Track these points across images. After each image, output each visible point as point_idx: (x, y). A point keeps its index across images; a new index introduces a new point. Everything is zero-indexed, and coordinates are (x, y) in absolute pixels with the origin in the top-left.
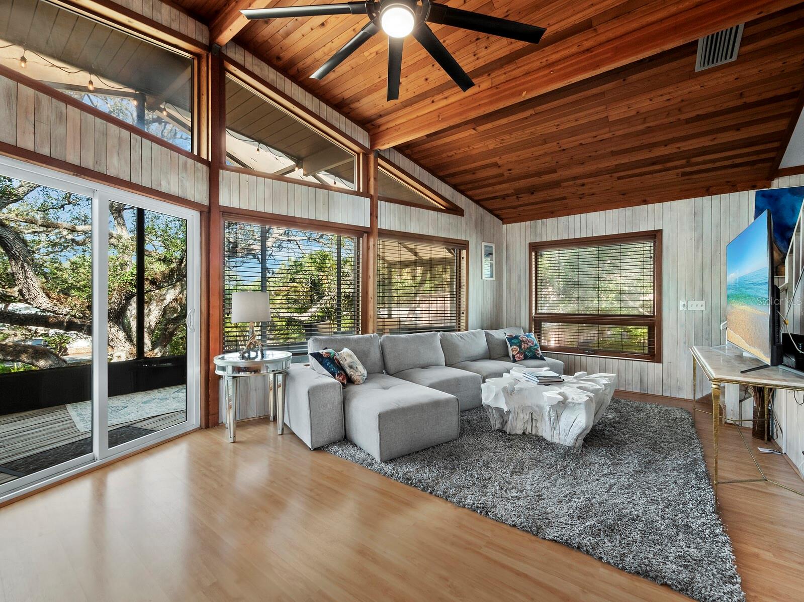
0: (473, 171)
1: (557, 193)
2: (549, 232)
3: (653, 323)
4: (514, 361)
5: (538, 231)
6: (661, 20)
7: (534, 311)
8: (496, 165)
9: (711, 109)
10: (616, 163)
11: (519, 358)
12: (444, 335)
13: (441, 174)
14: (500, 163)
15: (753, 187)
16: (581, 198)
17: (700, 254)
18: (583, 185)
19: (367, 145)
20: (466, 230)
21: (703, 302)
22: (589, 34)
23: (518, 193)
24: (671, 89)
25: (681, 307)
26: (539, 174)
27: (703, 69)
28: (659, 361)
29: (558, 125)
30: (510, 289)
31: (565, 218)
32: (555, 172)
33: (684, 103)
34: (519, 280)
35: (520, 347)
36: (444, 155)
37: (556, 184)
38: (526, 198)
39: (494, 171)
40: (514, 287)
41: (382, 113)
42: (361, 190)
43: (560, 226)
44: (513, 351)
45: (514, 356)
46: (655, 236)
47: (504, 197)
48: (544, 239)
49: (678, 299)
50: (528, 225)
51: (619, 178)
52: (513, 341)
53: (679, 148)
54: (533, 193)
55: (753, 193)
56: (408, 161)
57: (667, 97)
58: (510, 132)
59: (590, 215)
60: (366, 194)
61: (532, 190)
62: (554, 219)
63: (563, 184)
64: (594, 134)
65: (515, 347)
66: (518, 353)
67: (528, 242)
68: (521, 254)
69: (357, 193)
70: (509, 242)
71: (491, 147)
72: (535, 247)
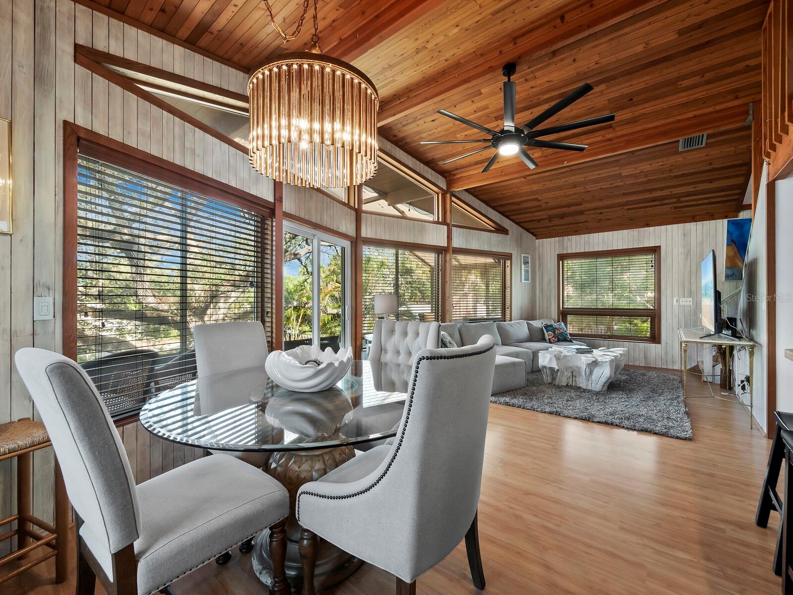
0: (518, 204)
1: (581, 218)
2: (574, 246)
3: (654, 316)
4: (550, 343)
5: (565, 245)
6: (656, 127)
7: (561, 307)
8: (537, 200)
9: (692, 171)
10: (626, 200)
11: (554, 341)
12: (499, 323)
13: (493, 205)
14: (540, 198)
15: (726, 217)
16: (599, 222)
17: (689, 264)
18: (601, 213)
19: (445, 188)
20: (510, 245)
21: (691, 299)
22: (610, 130)
23: (550, 218)
24: (664, 159)
25: (675, 303)
26: (569, 206)
27: (682, 150)
28: (659, 342)
29: (586, 177)
30: (542, 290)
31: (586, 236)
32: (580, 204)
33: (673, 167)
34: (549, 282)
35: (554, 332)
36: (499, 193)
37: (581, 213)
38: (557, 222)
39: (535, 203)
40: (545, 287)
41: (458, 168)
42: (440, 220)
43: (582, 241)
44: (549, 336)
45: (549, 339)
46: (655, 250)
47: (539, 221)
48: (569, 252)
49: (672, 297)
50: (557, 241)
51: (628, 209)
52: (549, 328)
53: (671, 192)
54: (562, 218)
55: (726, 221)
56: (471, 196)
57: (661, 164)
58: (550, 181)
59: (606, 234)
60: (444, 222)
61: (562, 216)
62: (578, 237)
63: (586, 213)
64: (610, 182)
65: (550, 332)
66: (553, 337)
67: (556, 253)
68: (551, 263)
69: (438, 223)
70: (541, 252)
71: (535, 189)
72: (562, 257)
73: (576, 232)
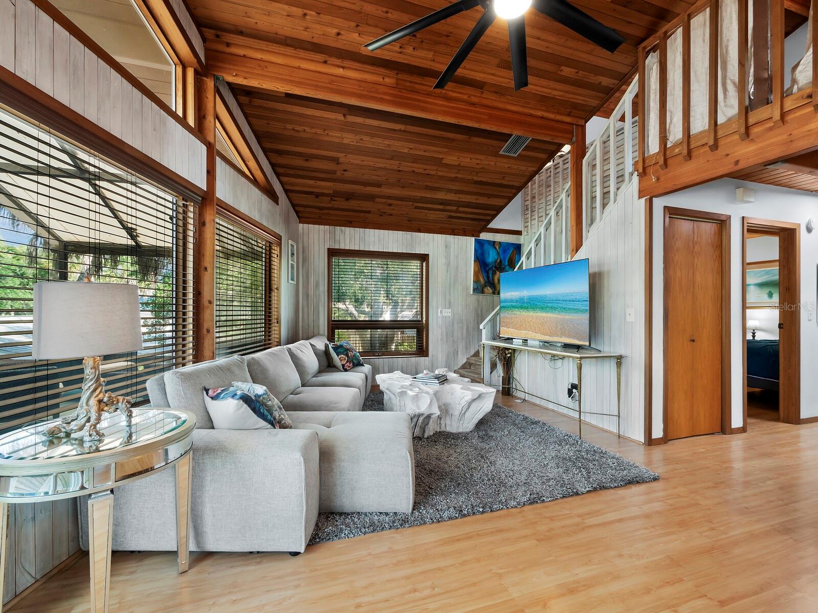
0: (308, 157)
1: (366, 205)
3: (420, 328)
4: (346, 370)
5: (337, 237)
7: (331, 319)
8: (336, 161)
9: (490, 180)
10: (423, 195)
11: (349, 367)
14: (341, 160)
16: (381, 216)
18: (390, 205)
19: (203, 61)
20: (279, 222)
21: (450, 310)
23: (335, 195)
24: (482, 157)
25: (439, 314)
26: (366, 184)
27: (503, 153)
28: (427, 355)
29: (411, 149)
31: (361, 230)
32: (380, 186)
33: (481, 170)
34: (317, 285)
35: (347, 355)
37: (371, 198)
38: (340, 203)
39: (330, 166)
40: (311, 292)
43: (357, 237)
44: (341, 361)
45: (343, 366)
46: (424, 258)
47: (317, 195)
48: (342, 247)
49: (437, 308)
50: (327, 230)
51: (416, 208)
52: (339, 350)
53: (459, 198)
54: (347, 200)
55: (473, 239)
57: (478, 162)
58: (373, 136)
59: (382, 231)
60: (202, 135)
61: (349, 196)
63: (377, 200)
64: (427, 167)
65: (342, 356)
66: (347, 362)
67: (326, 247)
68: (319, 258)
70: (306, 244)
71: (345, 141)
72: (333, 253)
73: (350, 223)
